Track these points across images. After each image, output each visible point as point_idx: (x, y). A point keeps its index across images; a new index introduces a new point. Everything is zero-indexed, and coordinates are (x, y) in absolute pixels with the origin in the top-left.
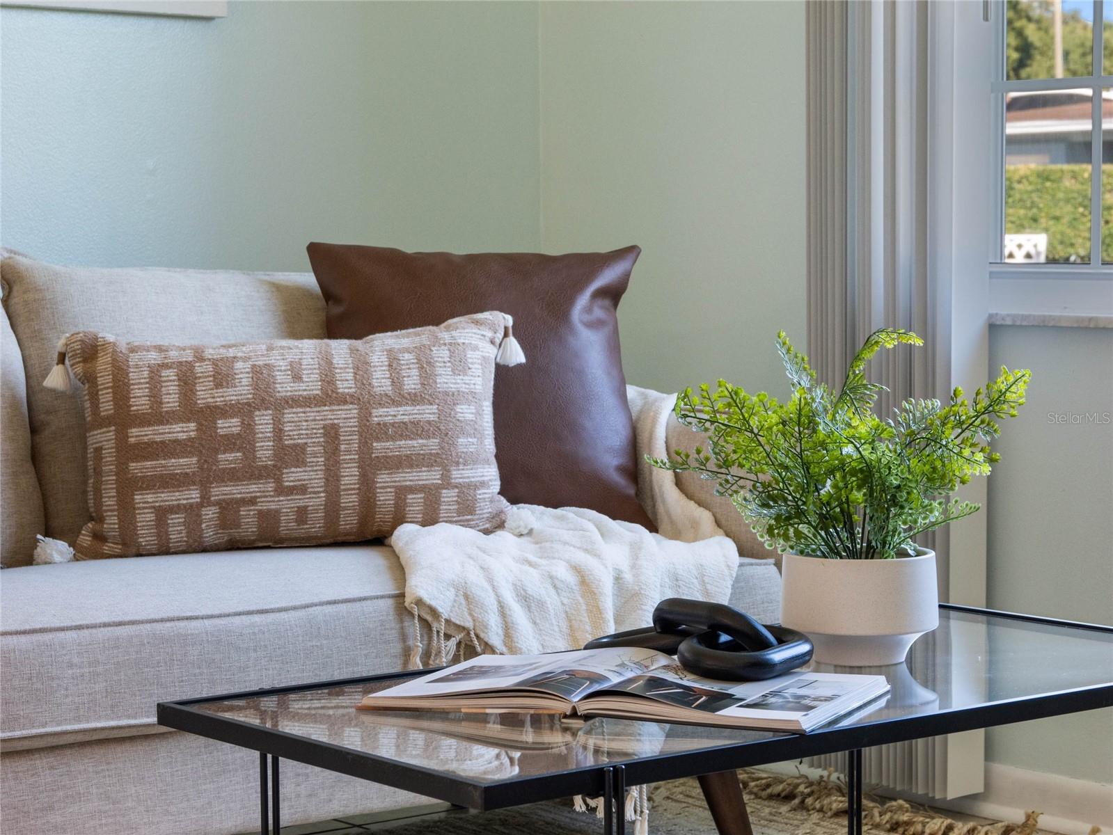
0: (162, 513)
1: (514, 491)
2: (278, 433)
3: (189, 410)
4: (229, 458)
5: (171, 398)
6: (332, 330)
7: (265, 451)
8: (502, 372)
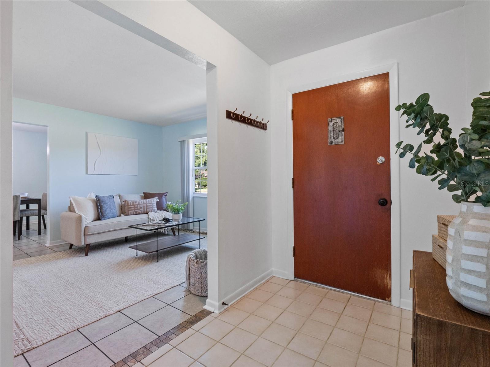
0: (131, 212)
1: (158, 210)
3: (133, 205)
4: (136, 208)
6: (145, 199)
8: (157, 201)
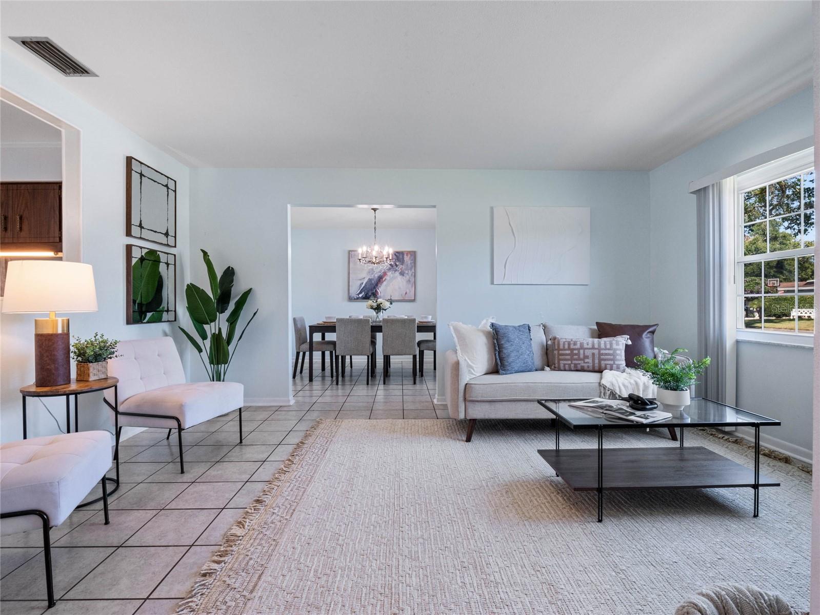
0: (565, 364)
1: (627, 365)
2: (584, 353)
3: (569, 349)
4: (576, 357)
5: (566, 347)
6: (600, 337)
7: (582, 356)
8: (627, 345)
